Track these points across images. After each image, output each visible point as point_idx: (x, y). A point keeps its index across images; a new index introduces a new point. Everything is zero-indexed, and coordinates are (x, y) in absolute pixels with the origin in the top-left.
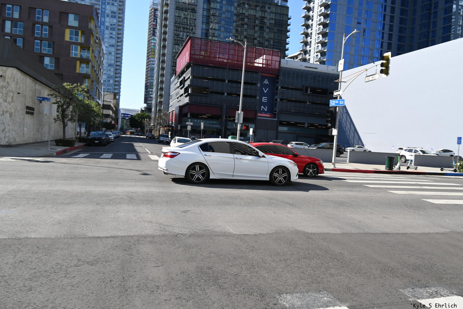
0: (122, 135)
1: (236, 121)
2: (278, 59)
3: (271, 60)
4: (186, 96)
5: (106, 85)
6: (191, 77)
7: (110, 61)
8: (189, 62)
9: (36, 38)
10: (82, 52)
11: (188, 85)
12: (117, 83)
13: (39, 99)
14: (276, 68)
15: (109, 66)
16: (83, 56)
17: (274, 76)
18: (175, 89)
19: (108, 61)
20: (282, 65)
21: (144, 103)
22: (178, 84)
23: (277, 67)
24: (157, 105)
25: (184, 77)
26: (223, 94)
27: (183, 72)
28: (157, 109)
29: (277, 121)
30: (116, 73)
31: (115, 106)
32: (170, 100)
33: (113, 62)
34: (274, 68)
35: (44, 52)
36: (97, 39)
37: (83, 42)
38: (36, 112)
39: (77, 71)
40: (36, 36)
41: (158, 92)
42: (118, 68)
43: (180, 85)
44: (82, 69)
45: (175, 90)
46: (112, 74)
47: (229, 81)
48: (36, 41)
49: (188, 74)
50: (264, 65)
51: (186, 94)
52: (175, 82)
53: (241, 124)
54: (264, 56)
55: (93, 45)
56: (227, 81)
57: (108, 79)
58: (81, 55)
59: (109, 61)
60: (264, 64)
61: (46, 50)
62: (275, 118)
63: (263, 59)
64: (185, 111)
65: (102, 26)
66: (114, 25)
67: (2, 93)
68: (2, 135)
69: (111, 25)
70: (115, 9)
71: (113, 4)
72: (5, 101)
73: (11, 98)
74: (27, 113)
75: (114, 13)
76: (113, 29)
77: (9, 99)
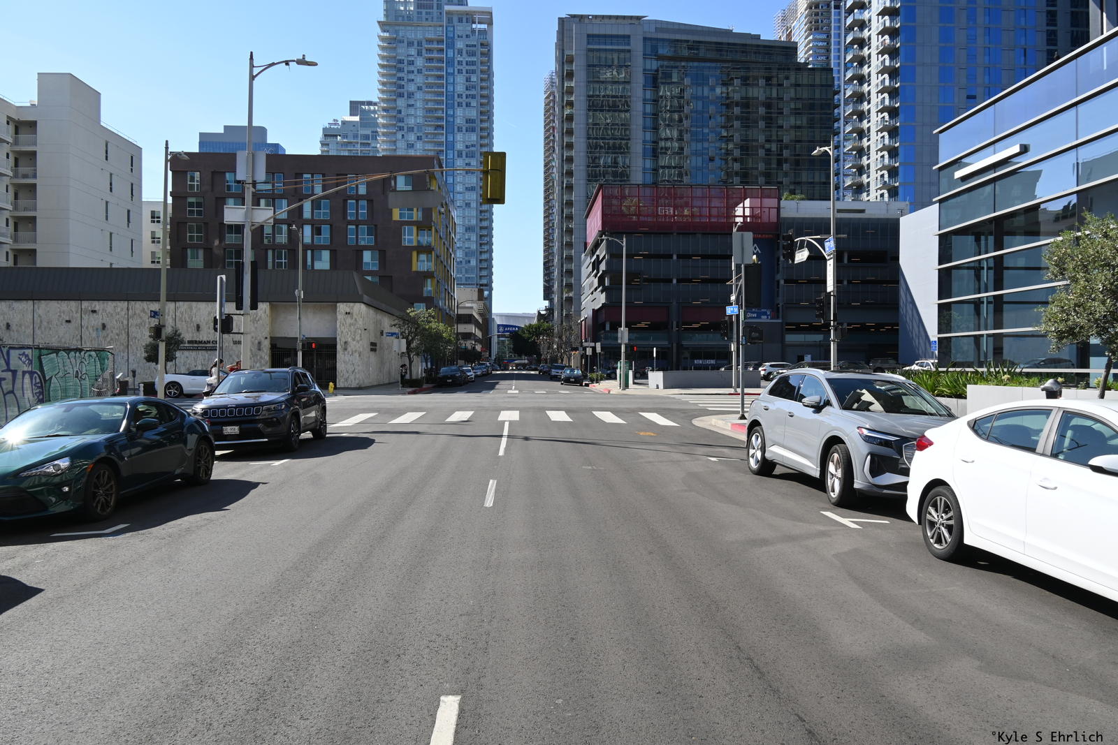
0: (493, 372)
1: (619, 341)
2: (772, 202)
3: (761, 208)
4: (602, 292)
5: (464, 270)
6: (606, 256)
7: (469, 221)
8: (600, 229)
9: (350, 223)
10: (421, 236)
11: (603, 271)
12: (485, 265)
14: (771, 221)
15: (466, 231)
16: (421, 241)
17: (771, 236)
18: (587, 275)
19: (464, 221)
20: (784, 214)
21: (545, 299)
22: (590, 268)
23: (774, 219)
24: (562, 305)
25: (598, 256)
26: (671, 281)
27: (597, 245)
28: (562, 315)
29: (782, 323)
30: (481, 244)
31: (481, 315)
32: (583, 297)
33: (474, 222)
34: (767, 221)
35: (362, 243)
36: (443, 207)
37: (421, 220)
38: (378, 347)
39: (414, 269)
40: (349, 218)
41: (562, 281)
42: (485, 232)
43: (593, 272)
44: (421, 264)
45: (587, 278)
46: (474, 247)
47: (679, 257)
48: (349, 227)
49: (602, 252)
50: (748, 220)
51: (601, 288)
52: (587, 262)
53: (626, 344)
54: (747, 203)
55: (436, 222)
56: (675, 257)
57: (467, 259)
58: (418, 242)
59: (467, 222)
60: (747, 216)
61: (365, 239)
62: (778, 318)
63: (744, 208)
64: (602, 317)
65: (450, 152)
66: (473, 146)
67: (350, 331)
68: (352, 377)
69: (467, 147)
70: (473, 114)
71: (468, 105)
72: (354, 340)
73: (359, 336)
74: (372, 350)
75: (472, 121)
76: (470, 155)
77: (358, 338)
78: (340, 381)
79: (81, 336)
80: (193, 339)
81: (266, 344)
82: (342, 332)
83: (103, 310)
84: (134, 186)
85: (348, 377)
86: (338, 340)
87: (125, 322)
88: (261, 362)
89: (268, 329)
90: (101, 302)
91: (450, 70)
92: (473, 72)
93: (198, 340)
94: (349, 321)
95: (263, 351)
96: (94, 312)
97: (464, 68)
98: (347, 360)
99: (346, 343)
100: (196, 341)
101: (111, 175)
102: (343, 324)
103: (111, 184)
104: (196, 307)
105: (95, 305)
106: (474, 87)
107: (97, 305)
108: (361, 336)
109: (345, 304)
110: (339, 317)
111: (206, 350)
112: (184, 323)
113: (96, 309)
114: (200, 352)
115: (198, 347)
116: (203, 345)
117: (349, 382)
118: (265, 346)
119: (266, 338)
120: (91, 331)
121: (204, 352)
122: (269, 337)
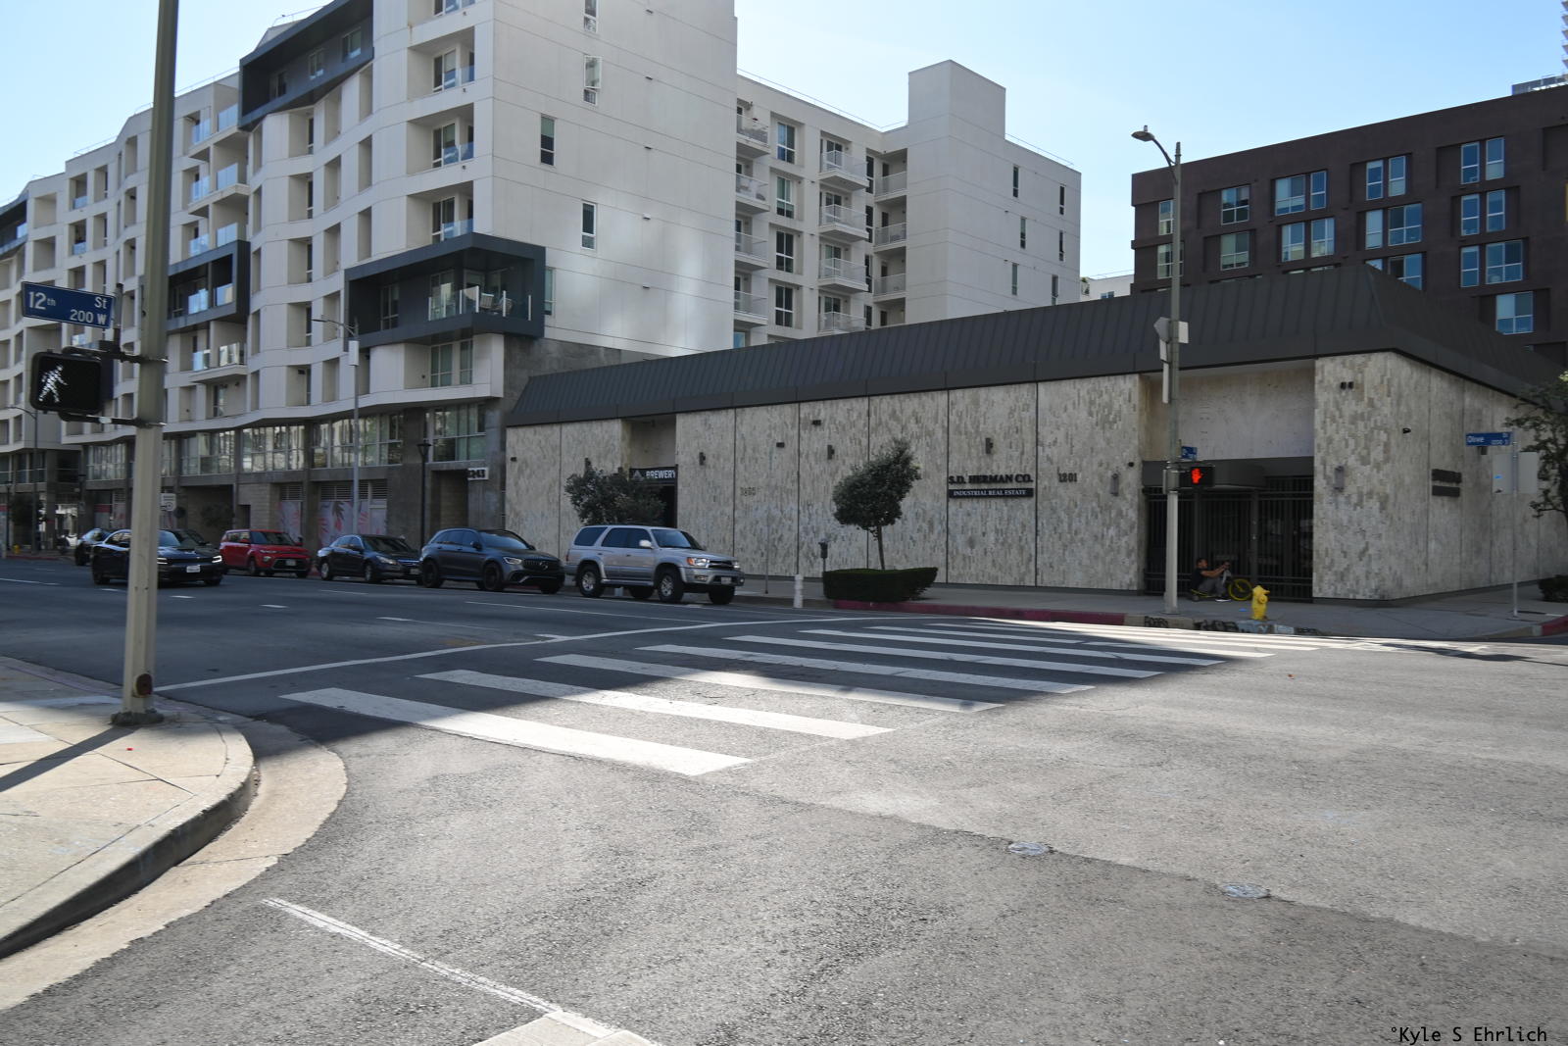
13: (1473, 439)
35: (1495, 280)
38: (1465, 486)
40: (1464, 233)
48: (1465, 250)
61: (1501, 271)
67: (1353, 436)
68: (1359, 570)
72: (1364, 461)
73: (1381, 448)
74: (1437, 492)
77: (1377, 454)
78: (1321, 580)
79: (798, 474)
80: (981, 473)
81: (1132, 479)
82: (1330, 441)
83: (831, 418)
84: (1064, 236)
85: (1347, 569)
86: (1317, 464)
87: (865, 441)
88: (1118, 526)
89: (1136, 442)
90: (829, 402)
93: (989, 473)
94: (1351, 406)
95: (1125, 499)
96: (817, 423)
98: (1345, 522)
99: (1340, 470)
100: (985, 477)
101: (1023, 220)
102: (1333, 420)
103: (1023, 235)
104: (986, 400)
105: (820, 410)
107: (822, 410)
108: (1387, 449)
109: (1339, 359)
110: (1323, 397)
111: (1003, 496)
112: (963, 437)
113: (820, 418)
114: (993, 501)
115: (987, 490)
116: (998, 486)
117: (1350, 583)
118: (1129, 485)
119: (1131, 465)
120: (813, 463)
121: (1000, 502)
122: (1137, 462)
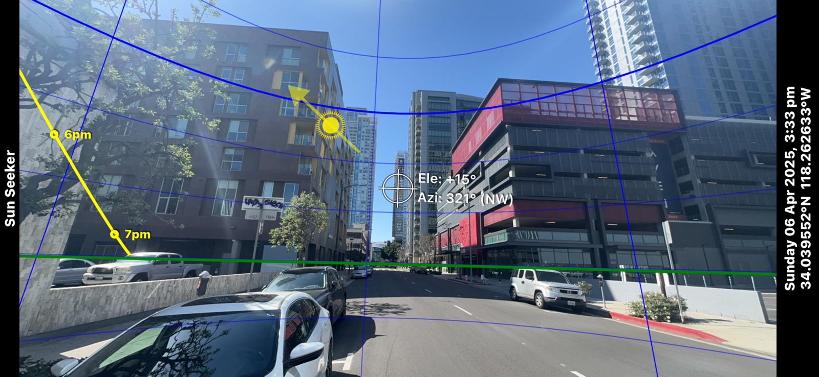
3: (661, 109)
4: (498, 190)
6: (509, 149)
11: (506, 163)
15: (362, 203)
16: (303, 114)
19: (360, 199)
21: (393, 236)
23: (676, 120)
29: (713, 227)
30: (368, 209)
31: (367, 237)
34: (670, 122)
39: (290, 141)
42: (370, 204)
46: (364, 210)
47: (587, 151)
49: (496, 151)
51: (498, 185)
56: (582, 152)
58: (300, 113)
59: (362, 199)
65: (357, 170)
66: (367, 168)
69: (364, 168)
70: (367, 155)
71: (365, 152)
75: (367, 159)
76: (366, 172)
91: (359, 139)
92: (369, 140)
97: (365, 138)
106: (368, 145)
